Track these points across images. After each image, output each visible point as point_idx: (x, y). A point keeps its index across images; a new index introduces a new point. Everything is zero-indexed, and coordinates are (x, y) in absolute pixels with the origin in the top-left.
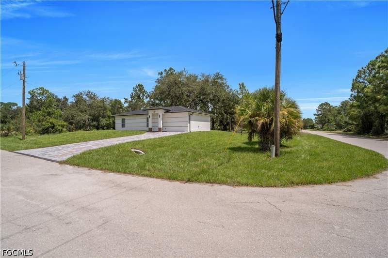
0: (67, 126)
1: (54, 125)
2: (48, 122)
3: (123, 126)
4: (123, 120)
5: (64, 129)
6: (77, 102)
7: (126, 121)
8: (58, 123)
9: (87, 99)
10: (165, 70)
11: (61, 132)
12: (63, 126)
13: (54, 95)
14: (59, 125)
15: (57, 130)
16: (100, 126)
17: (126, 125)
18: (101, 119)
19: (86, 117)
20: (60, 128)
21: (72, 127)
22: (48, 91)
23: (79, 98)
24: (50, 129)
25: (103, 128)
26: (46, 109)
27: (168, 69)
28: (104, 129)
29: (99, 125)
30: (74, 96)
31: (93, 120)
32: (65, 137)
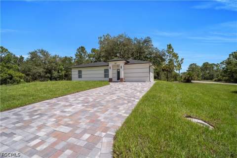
0: (25, 77)
1: (12, 76)
2: (6, 73)
3: (80, 76)
4: (80, 72)
5: (22, 80)
6: (32, 58)
7: (83, 73)
8: (16, 74)
9: (41, 56)
10: (104, 36)
11: (19, 82)
12: (21, 77)
13: (12, 54)
14: (17, 76)
15: (14, 81)
16: (53, 77)
17: (83, 76)
18: (54, 72)
19: (41, 70)
20: (18, 79)
21: (29, 78)
22: (7, 50)
23: (34, 55)
24: (8, 80)
25: (55, 79)
26: (5, 64)
27: (105, 35)
28: (57, 80)
29: (51, 77)
30: (30, 53)
31: (46, 73)
32: (25, 88)
